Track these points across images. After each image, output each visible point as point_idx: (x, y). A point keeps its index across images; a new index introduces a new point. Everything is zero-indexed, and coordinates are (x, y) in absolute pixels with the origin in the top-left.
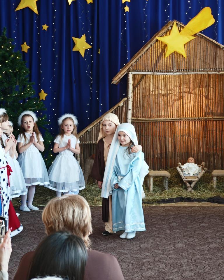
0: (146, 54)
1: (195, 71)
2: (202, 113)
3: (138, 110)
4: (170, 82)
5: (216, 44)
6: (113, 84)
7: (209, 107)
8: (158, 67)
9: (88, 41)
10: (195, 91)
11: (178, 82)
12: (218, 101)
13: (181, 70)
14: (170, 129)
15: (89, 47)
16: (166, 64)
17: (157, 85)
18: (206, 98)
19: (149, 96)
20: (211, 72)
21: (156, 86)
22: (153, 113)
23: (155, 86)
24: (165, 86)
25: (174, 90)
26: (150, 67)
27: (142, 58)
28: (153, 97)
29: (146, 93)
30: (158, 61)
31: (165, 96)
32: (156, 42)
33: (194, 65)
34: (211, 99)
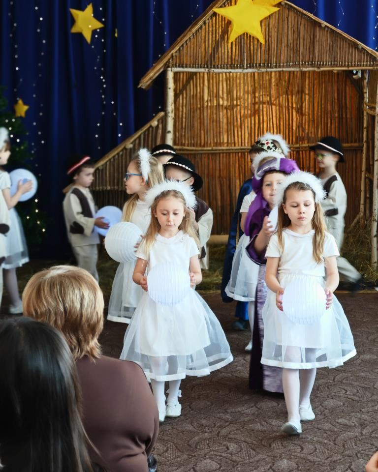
0: (195, 36)
1: (280, 67)
2: (291, 138)
3: (183, 134)
4: (236, 86)
5: (315, 21)
6: (140, 87)
7: (302, 127)
8: (216, 60)
9: (97, 15)
10: (279, 101)
11: (252, 86)
12: (317, 117)
13: (256, 64)
14: (237, 165)
15: (98, 25)
16: (230, 54)
17: (215, 91)
18: (297, 112)
19: (202, 109)
20: (306, 67)
21: (213, 91)
22: (209, 139)
23: (211, 93)
24: (230, 92)
25: (244, 100)
26: (203, 60)
27: (189, 44)
28: (209, 111)
29: (197, 104)
30: (216, 49)
31: (230, 109)
32: (214, 16)
33: (278, 57)
34: (306, 114)
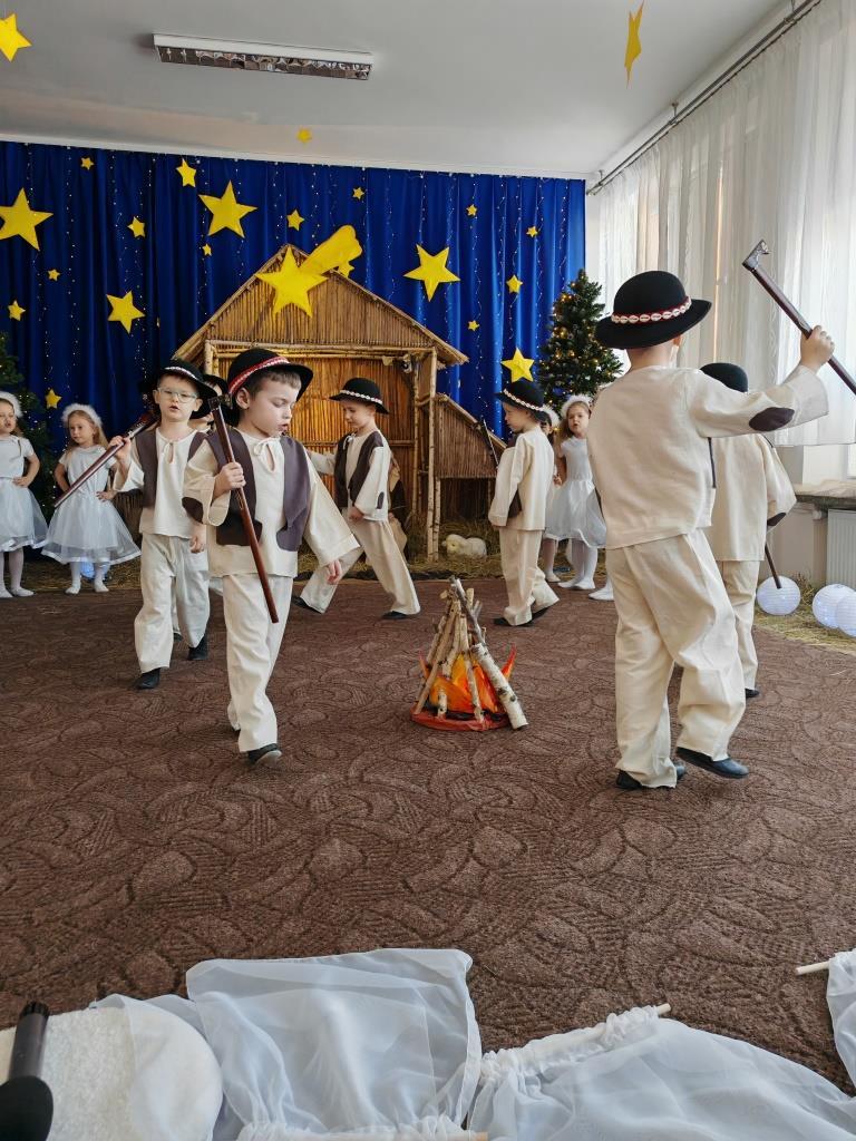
0: (236, 305)
1: (329, 344)
5: (366, 293)
8: (260, 332)
9: (136, 304)
13: (304, 339)
15: (138, 314)
16: (275, 327)
20: (357, 346)
26: (245, 331)
27: (229, 313)
32: (256, 283)
33: (327, 332)
